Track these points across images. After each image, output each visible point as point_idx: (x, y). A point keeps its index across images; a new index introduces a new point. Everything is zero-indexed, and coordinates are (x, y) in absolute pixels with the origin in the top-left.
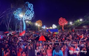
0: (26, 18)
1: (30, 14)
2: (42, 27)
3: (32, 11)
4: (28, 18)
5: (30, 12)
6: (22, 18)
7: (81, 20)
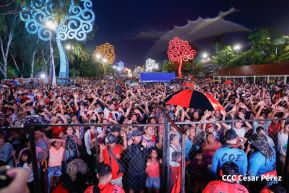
0: (67, 36)
1: (82, 22)
2: (114, 67)
4: (74, 36)
5: (82, 12)
6: (55, 35)
7: (237, 47)
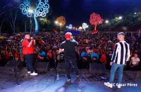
1: (44, 9)
2: (67, 27)
3: (46, 4)
5: (44, 5)
7: (120, 18)
